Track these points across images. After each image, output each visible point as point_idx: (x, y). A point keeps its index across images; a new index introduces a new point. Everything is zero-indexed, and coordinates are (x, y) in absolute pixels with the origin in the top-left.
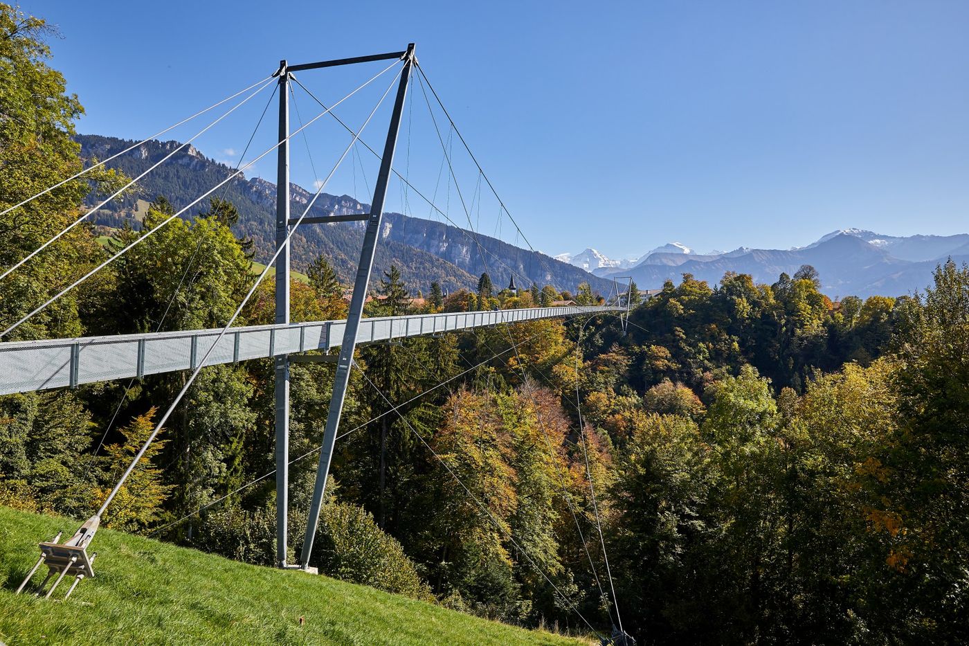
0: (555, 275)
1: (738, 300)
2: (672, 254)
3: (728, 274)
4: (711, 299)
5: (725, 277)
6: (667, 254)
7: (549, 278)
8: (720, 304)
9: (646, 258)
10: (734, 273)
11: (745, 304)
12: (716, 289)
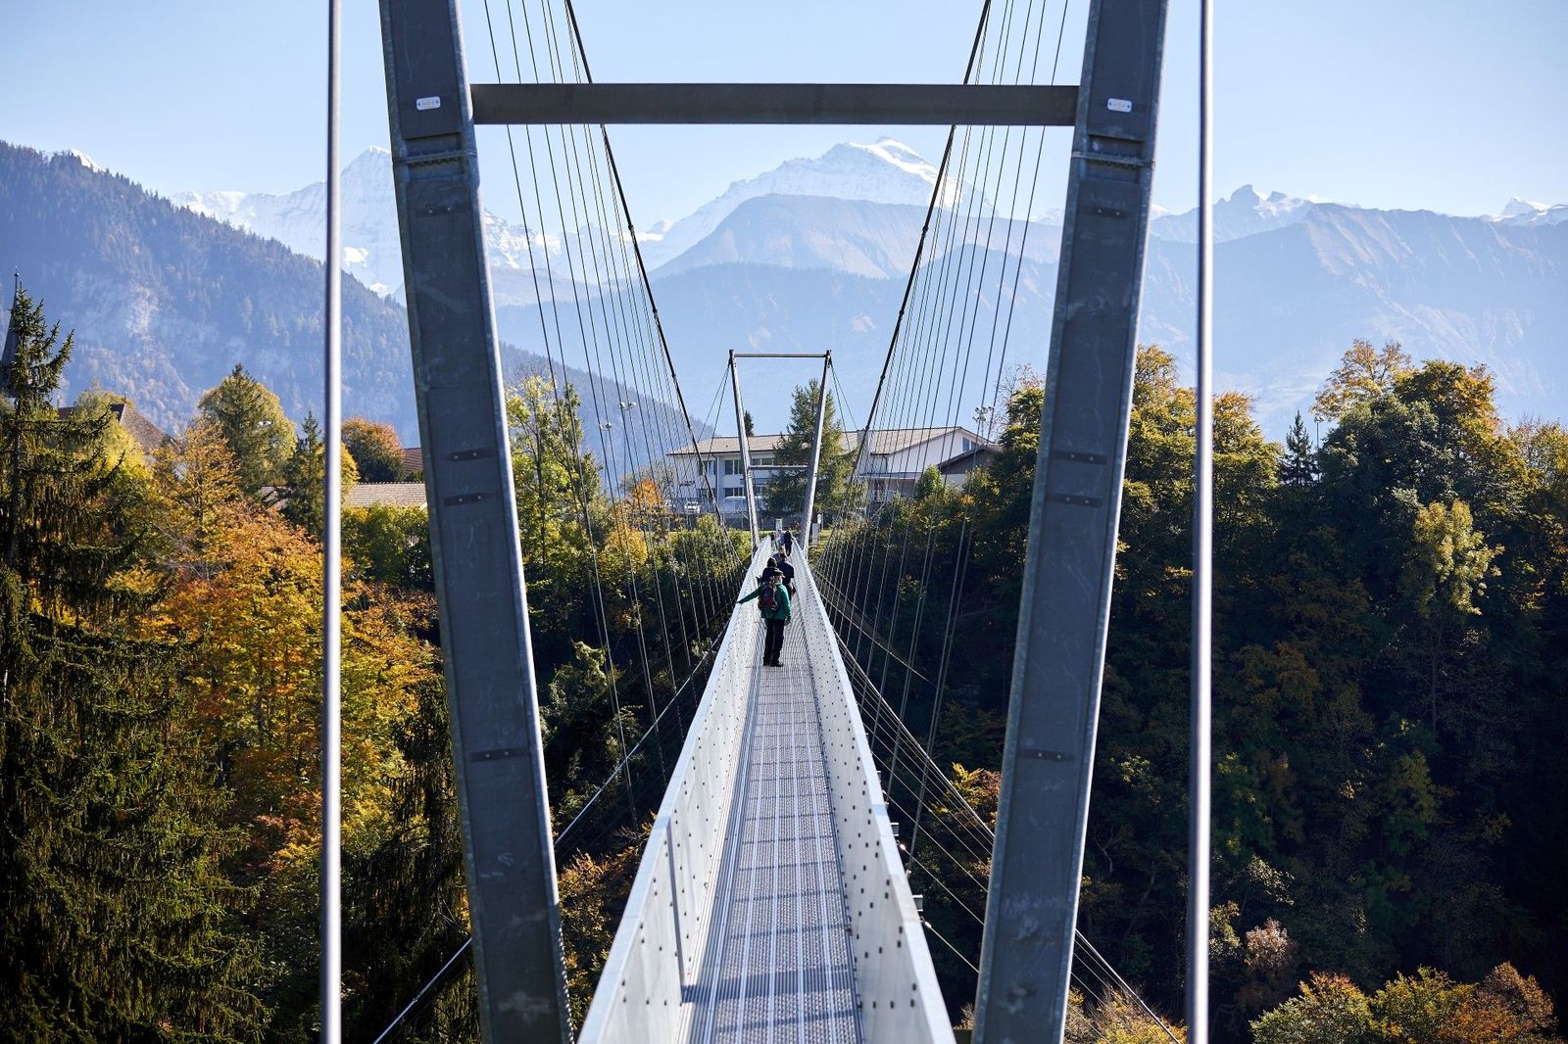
0: (177, 304)
1: (1429, 516)
2: (863, 207)
3: (1362, 355)
4: (1275, 504)
5: (1346, 377)
6: (833, 203)
7: (142, 318)
8: (1326, 532)
9: (715, 222)
10: (1392, 351)
11: (1465, 540)
12: (1298, 446)
